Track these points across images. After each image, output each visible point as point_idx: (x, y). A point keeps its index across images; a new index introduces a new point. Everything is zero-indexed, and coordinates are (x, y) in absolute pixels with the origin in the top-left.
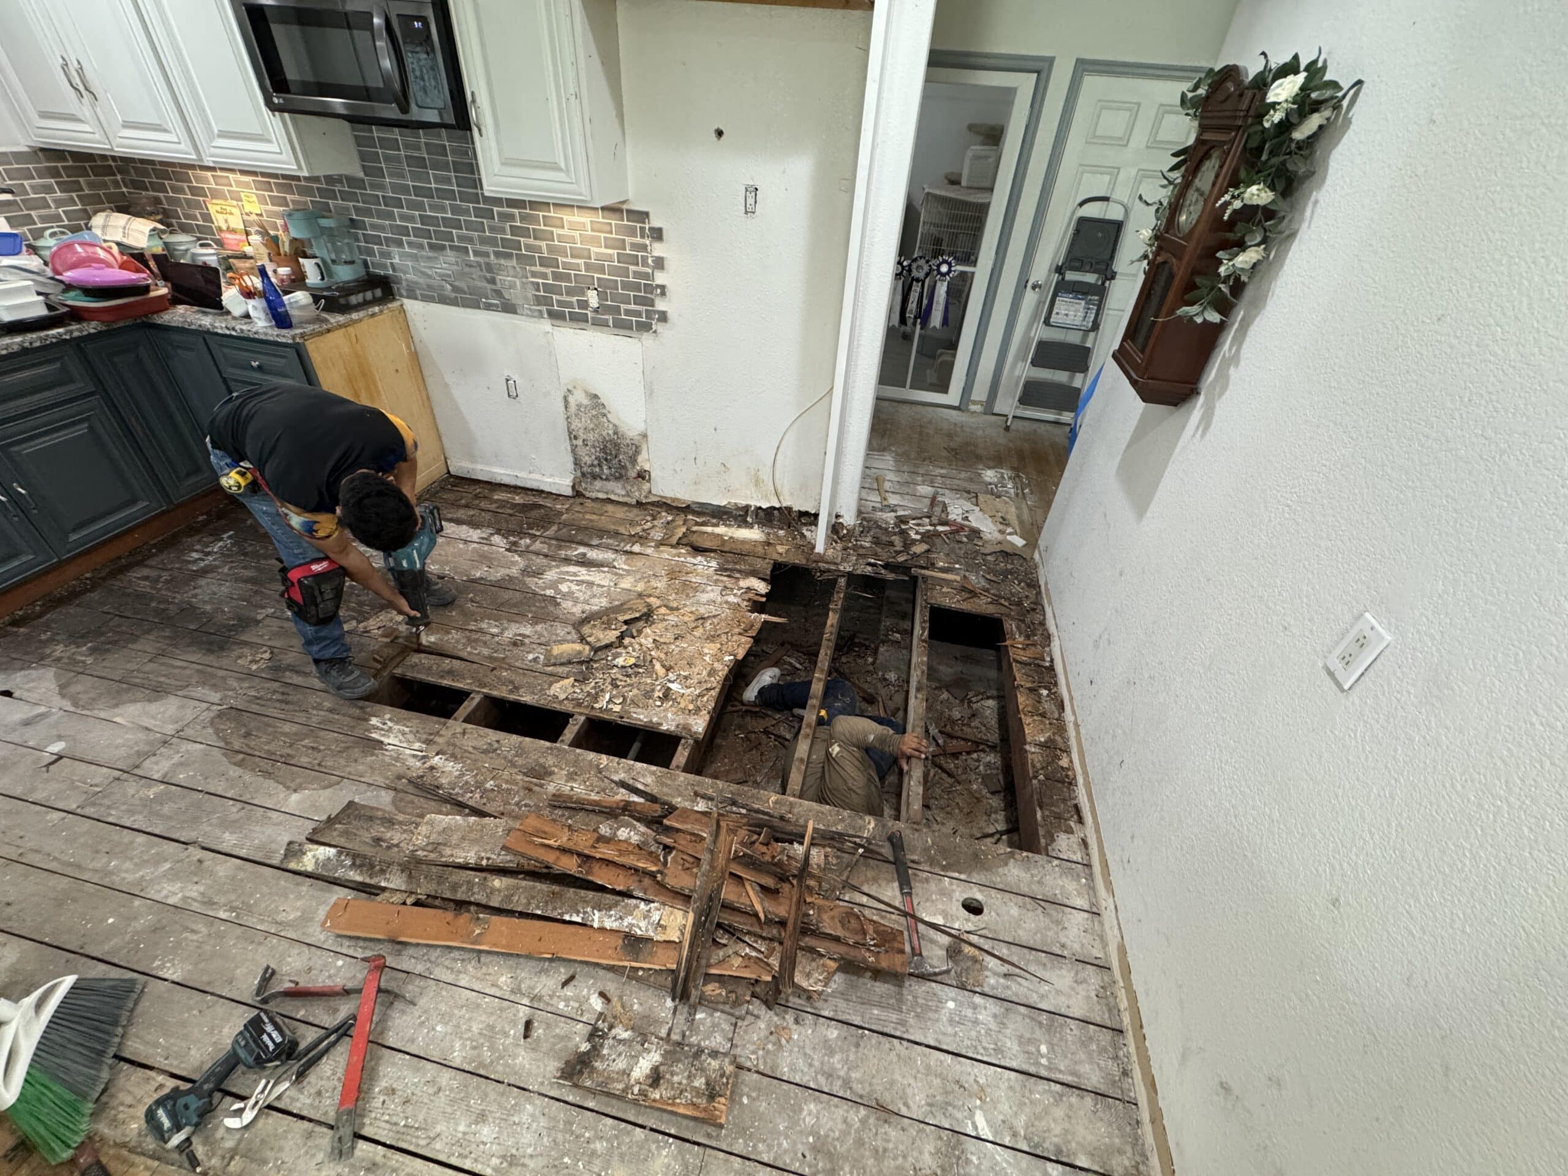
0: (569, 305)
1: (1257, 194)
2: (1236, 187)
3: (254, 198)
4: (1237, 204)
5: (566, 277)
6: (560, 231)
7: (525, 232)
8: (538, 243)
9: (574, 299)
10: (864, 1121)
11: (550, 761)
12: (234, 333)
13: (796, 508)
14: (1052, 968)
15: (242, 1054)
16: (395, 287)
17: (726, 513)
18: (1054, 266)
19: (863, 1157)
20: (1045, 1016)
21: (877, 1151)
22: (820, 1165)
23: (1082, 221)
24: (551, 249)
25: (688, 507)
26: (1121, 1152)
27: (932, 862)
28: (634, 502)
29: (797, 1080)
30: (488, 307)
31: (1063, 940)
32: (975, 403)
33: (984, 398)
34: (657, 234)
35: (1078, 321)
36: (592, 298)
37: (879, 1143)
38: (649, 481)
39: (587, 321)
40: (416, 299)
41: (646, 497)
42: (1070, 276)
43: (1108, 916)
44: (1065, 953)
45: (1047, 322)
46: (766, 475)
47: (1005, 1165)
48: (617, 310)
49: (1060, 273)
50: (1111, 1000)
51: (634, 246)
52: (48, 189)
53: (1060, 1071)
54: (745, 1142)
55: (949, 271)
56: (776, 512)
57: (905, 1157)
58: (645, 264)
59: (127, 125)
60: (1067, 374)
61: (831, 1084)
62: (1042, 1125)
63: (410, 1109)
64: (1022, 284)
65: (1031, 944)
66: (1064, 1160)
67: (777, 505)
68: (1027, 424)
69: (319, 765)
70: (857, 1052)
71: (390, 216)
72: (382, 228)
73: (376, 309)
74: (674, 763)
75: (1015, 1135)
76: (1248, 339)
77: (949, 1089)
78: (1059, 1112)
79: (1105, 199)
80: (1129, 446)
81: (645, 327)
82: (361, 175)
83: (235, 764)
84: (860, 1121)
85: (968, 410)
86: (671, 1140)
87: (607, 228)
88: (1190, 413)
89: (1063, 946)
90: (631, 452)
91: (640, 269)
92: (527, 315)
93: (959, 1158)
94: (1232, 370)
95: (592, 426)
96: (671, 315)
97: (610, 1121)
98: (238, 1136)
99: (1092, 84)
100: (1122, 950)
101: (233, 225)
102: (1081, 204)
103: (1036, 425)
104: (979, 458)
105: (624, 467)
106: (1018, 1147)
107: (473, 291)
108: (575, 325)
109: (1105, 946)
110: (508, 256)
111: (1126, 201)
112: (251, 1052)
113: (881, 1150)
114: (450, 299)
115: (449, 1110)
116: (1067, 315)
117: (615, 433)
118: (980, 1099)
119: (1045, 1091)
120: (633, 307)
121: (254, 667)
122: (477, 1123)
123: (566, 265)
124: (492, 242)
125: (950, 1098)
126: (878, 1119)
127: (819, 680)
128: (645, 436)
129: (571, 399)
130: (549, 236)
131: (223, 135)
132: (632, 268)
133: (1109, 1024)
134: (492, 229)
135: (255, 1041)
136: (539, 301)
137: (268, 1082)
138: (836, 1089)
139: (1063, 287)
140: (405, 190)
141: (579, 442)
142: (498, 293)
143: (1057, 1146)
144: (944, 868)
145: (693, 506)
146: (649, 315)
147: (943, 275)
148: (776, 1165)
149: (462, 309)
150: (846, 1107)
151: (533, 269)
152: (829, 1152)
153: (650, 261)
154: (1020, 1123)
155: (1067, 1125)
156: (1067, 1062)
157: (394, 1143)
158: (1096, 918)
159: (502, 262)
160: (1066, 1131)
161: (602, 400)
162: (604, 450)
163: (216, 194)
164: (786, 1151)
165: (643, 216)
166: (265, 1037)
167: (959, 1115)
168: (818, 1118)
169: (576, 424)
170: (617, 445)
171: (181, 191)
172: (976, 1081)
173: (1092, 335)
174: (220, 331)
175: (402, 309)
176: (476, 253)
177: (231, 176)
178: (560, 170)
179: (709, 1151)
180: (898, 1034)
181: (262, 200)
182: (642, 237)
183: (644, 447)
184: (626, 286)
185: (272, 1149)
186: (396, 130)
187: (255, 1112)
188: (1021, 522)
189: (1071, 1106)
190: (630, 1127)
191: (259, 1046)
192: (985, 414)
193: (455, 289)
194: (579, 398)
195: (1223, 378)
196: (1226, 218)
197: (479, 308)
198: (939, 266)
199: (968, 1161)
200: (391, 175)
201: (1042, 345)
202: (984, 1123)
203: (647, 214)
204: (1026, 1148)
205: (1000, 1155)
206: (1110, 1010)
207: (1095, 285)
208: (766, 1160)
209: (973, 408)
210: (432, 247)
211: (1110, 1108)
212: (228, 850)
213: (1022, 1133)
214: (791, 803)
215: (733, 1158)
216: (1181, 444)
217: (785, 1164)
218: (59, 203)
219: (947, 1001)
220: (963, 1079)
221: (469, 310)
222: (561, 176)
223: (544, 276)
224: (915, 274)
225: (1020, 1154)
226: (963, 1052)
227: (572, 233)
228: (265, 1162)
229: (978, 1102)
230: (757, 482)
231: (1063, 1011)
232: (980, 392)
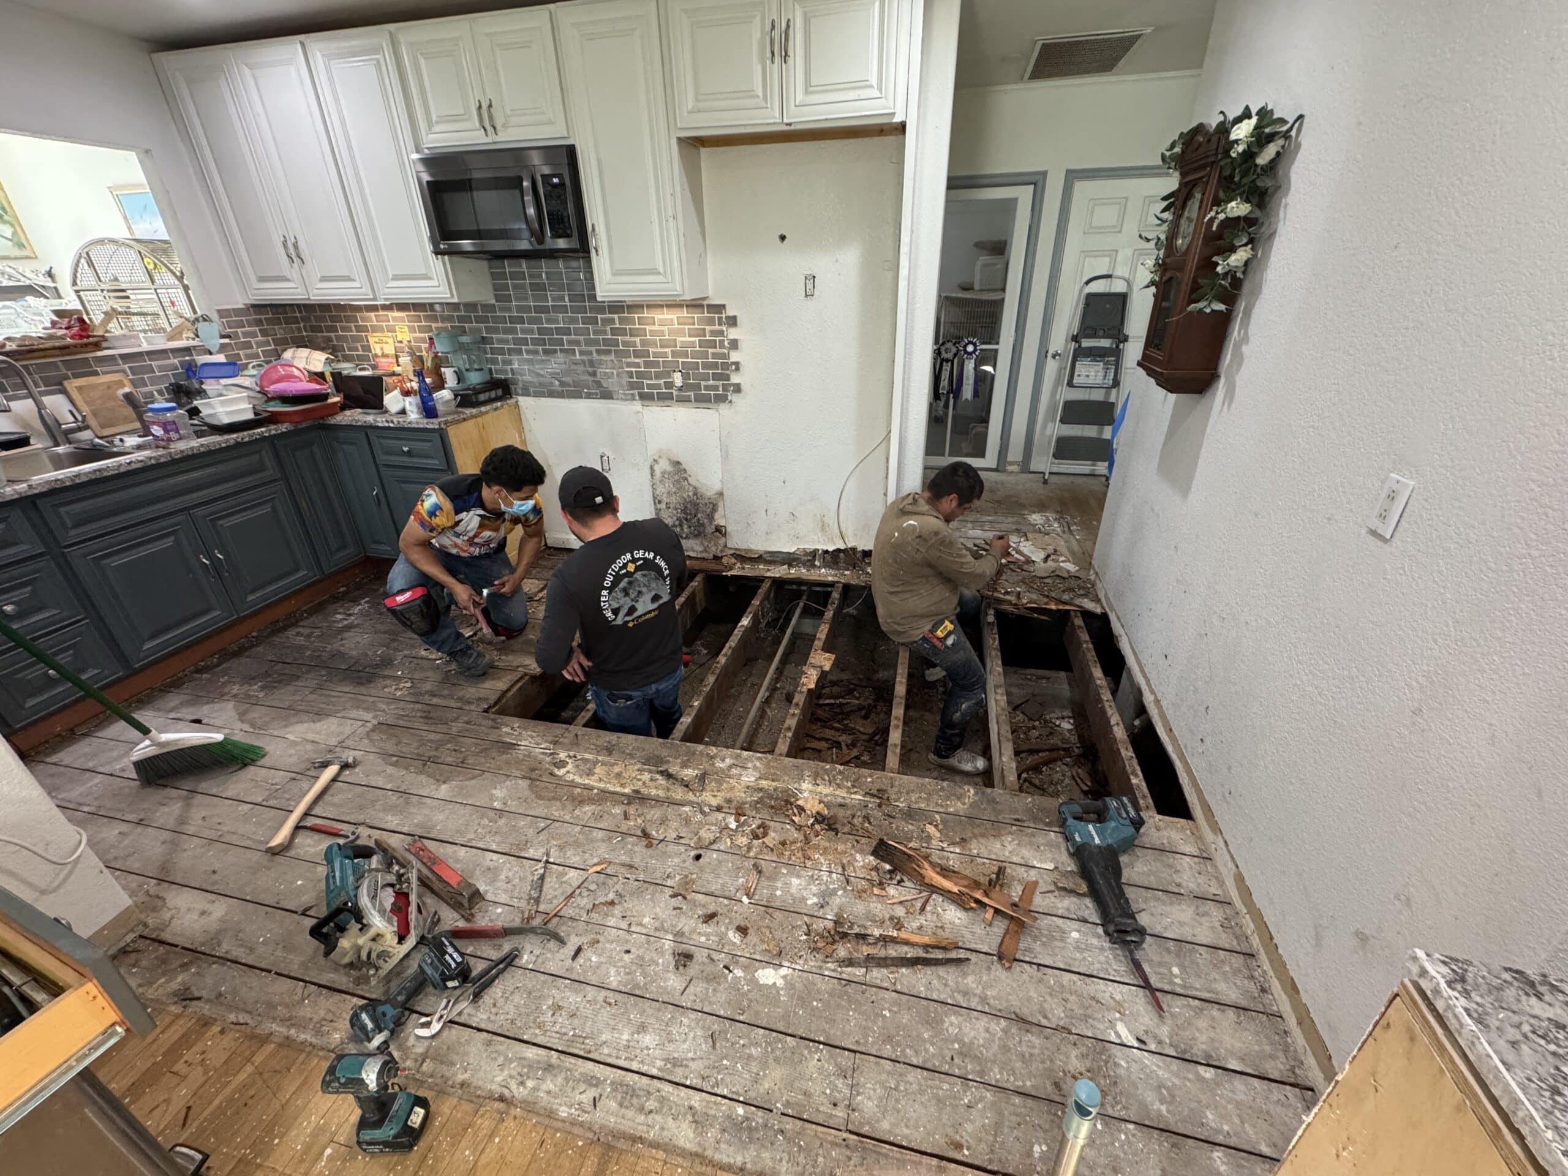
0: (658, 386)
1: (1237, 208)
2: (1219, 205)
3: (406, 329)
4: (1222, 216)
5: (655, 364)
6: (653, 328)
7: (623, 332)
8: (632, 339)
9: (662, 382)
10: (1006, 1031)
11: (664, 753)
12: (392, 425)
13: (860, 549)
14: (1171, 904)
15: (429, 971)
16: (512, 387)
17: (795, 560)
18: (1070, 336)
19: (1010, 1060)
20: (1172, 943)
21: (1023, 1056)
22: (969, 1067)
23: (1090, 296)
24: (643, 343)
25: (760, 556)
26: (1272, 1057)
27: (1035, 819)
28: (711, 556)
29: (935, 997)
30: (589, 396)
31: (1178, 880)
32: (1011, 463)
33: (1020, 458)
34: (733, 321)
35: (1099, 380)
36: (678, 379)
37: (1024, 1049)
38: (725, 535)
39: (672, 399)
40: (529, 395)
41: (722, 551)
42: (1086, 343)
43: (1221, 858)
44: (1182, 891)
45: (1070, 384)
46: (831, 520)
47: (1155, 1068)
48: (698, 387)
49: (1076, 341)
50: (1237, 929)
51: (712, 333)
52: (253, 335)
53: (1197, 989)
54: (893, 1047)
55: (975, 350)
56: (842, 555)
57: (1051, 1061)
58: (722, 346)
59: (324, 279)
60: (1095, 427)
61: (969, 1000)
62: (1187, 1034)
63: (576, 1022)
64: (1043, 354)
65: (1146, 884)
66: (1214, 1063)
67: (843, 547)
68: (1063, 478)
69: (462, 762)
70: (989, 974)
71: (513, 331)
72: (507, 341)
73: (499, 404)
74: (777, 751)
75: (1160, 1042)
76: (1252, 321)
77: (1087, 1004)
78: (1202, 1023)
79: (1109, 276)
80: (1165, 444)
81: (722, 399)
82: (493, 302)
83: (391, 765)
84: (1002, 1030)
85: (1005, 471)
86: (821, 1046)
87: (691, 321)
88: (1214, 394)
89: (1179, 885)
90: (708, 511)
91: (718, 350)
92: (622, 399)
93: (1106, 1062)
94: (1245, 349)
95: (674, 490)
96: (743, 387)
97: (762, 1031)
98: (426, 1043)
99: (1083, 189)
100: (1239, 879)
101: (386, 352)
102: (1087, 283)
103: (1071, 478)
104: (1023, 506)
105: (703, 525)
106: (1166, 1052)
107: (576, 384)
108: (661, 403)
109: (1221, 883)
110: (609, 352)
111: (1127, 276)
112: (436, 969)
113: (1027, 1055)
114: (557, 392)
115: (612, 1022)
116: (1088, 376)
117: (695, 494)
118: (1119, 1012)
119: (1184, 1006)
120: (711, 382)
121: (399, 693)
122: (639, 1033)
123: (656, 355)
124: (595, 342)
125: (1089, 1011)
126: (1020, 1029)
127: (901, 682)
128: (721, 494)
129: (657, 468)
130: (642, 332)
131: (396, 278)
132: (711, 351)
133: (1239, 949)
134: (595, 332)
135: (439, 961)
136: (632, 386)
137: (449, 1002)
138: (974, 1003)
139: (1080, 353)
140: (528, 309)
141: (663, 506)
142: (599, 384)
143: (1205, 1052)
144: (1047, 824)
145: (765, 556)
146: (725, 388)
147: (970, 354)
148: (926, 1066)
149: (567, 400)
150: (986, 1020)
151: (629, 360)
152: (976, 1056)
153: (726, 343)
154: (1164, 1031)
155: (1212, 1035)
156: (1202, 981)
157: (565, 1049)
158: (1208, 863)
159: (603, 357)
160: (1213, 1040)
161: (684, 466)
162: (684, 511)
163: (375, 329)
164: (934, 1055)
165: (721, 308)
166: (447, 957)
167: (1101, 1026)
168: (960, 1029)
169: (661, 490)
170: (696, 505)
171: (349, 329)
172: (1111, 997)
173: (1114, 391)
174: (380, 425)
175: (517, 405)
176: (581, 353)
177: (390, 314)
178: (659, 273)
179: (858, 1055)
180: (1027, 959)
181: (412, 330)
182: (720, 324)
183: (721, 504)
184: (706, 366)
185: (457, 1054)
186: (523, 263)
187: (441, 1024)
188: (1073, 553)
189: (1213, 1019)
190: (781, 1036)
191: (442, 964)
192: (1022, 472)
193: (562, 384)
194: (664, 465)
195: (1239, 358)
196: (1214, 228)
197: (581, 397)
198: (965, 347)
199: (1116, 1065)
200: (517, 299)
201: (1068, 405)
202: (1126, 1032)
203: (724, 306)
204: (1174, 1054)
205: (1147, 1059)
206: (1237, 938)
207: (1110, 348)
208: (915, 1061)
209: (1010, 468)
210: (546, 352)
211: (1254, 1020)
212: (392, 828)
213: (1168, 1041)
214: (891, 778)
215: (883, 1061)
216: (1211, 420)
217: (934, 1065)
218: (259, 345)
219: (1070, 932)
220: (1099, 996)
221: (572, 400)
222: (660, 278)
223: (637, 365)
224: (944, 355)
225: (1169, 1059)
226: (1095, 973)
227: (661, 328)
228: (453, 1064)
229: (1118, 1015)
230: (823, 527)
231: (1189, 939)
232: (1015, 453)
